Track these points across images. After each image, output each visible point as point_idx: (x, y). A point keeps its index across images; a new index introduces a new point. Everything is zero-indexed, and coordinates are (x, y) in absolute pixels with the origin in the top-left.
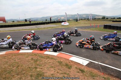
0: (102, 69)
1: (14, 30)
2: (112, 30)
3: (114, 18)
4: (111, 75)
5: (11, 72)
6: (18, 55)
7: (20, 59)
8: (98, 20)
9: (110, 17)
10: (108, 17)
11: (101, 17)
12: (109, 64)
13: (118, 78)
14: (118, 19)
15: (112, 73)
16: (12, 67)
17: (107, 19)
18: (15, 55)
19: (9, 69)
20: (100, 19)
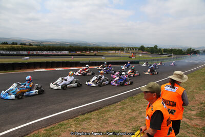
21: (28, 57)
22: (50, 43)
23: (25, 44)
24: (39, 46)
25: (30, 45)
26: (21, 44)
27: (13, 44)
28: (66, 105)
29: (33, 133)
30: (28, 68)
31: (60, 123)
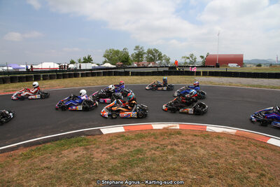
1: (260, 86)
5: (245, 181)
6: (263, 147)
7: (267, 159)
16: (248, 170)
18: (255, 145)
19: (240, 171)
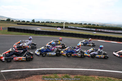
0: (5, 77)
2: (16, 33)
3: (19, 21)
4: (16, 78)
8: (1, 22)
9: (15, 19)
10: (13, 20)
11: (5, 19)
12: (14, 68)
13: (23, 78)
14: (22, 22)
15: (17, 76)
17: (12, 21)
20: (4, 21)
21: (95, 32)
22: (110, 25)
23: (95, 25)
24: (103, 26)
25: (98, 25)
26: (93, 25)
27: (89, 24)
28: (115, 67)
29: (91, 76)
30: (95, 39)
31: (108, 78)
